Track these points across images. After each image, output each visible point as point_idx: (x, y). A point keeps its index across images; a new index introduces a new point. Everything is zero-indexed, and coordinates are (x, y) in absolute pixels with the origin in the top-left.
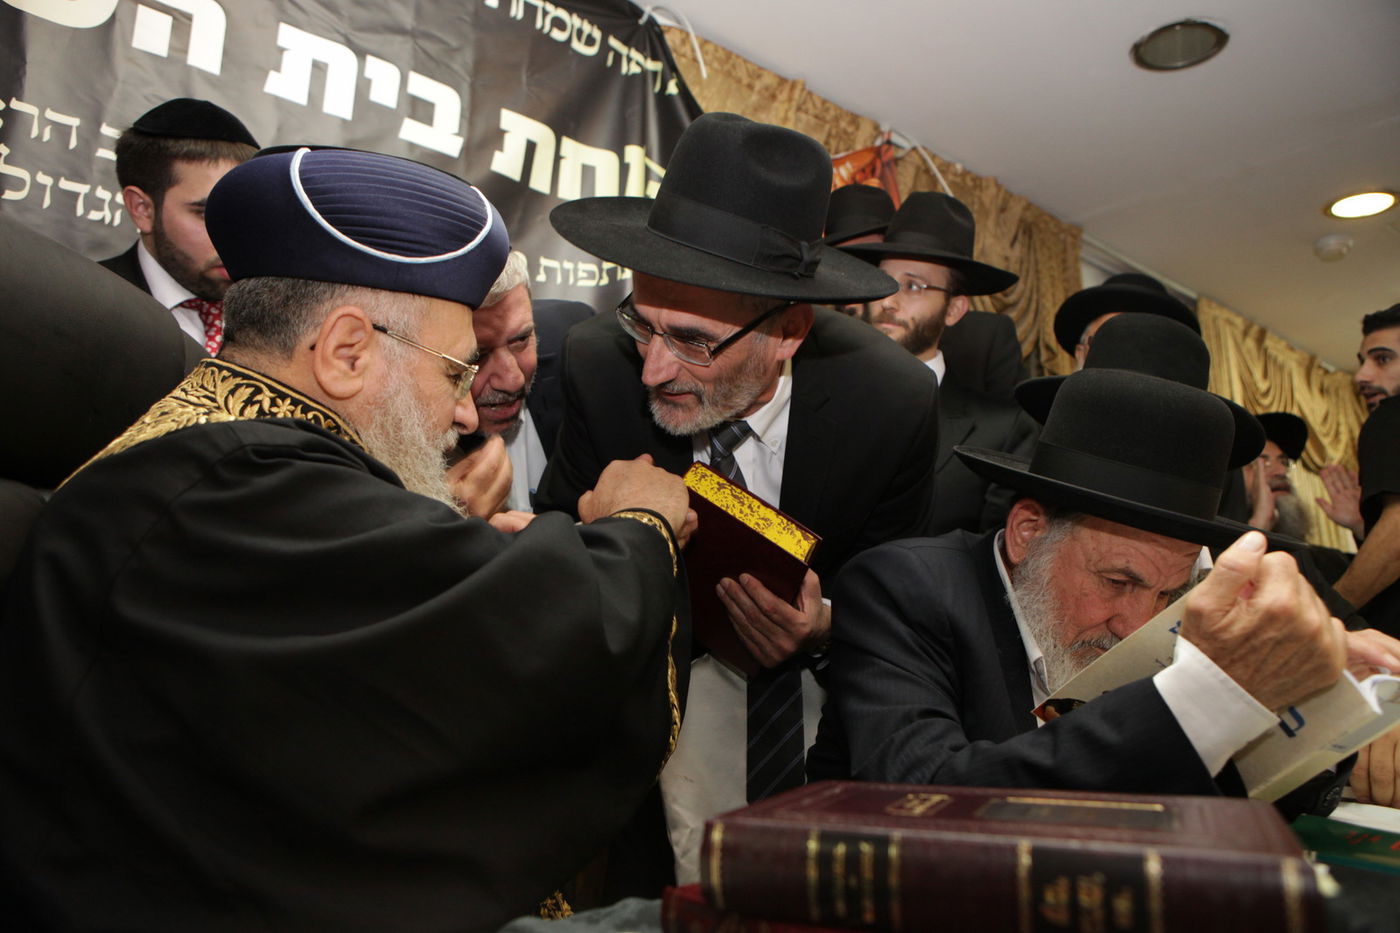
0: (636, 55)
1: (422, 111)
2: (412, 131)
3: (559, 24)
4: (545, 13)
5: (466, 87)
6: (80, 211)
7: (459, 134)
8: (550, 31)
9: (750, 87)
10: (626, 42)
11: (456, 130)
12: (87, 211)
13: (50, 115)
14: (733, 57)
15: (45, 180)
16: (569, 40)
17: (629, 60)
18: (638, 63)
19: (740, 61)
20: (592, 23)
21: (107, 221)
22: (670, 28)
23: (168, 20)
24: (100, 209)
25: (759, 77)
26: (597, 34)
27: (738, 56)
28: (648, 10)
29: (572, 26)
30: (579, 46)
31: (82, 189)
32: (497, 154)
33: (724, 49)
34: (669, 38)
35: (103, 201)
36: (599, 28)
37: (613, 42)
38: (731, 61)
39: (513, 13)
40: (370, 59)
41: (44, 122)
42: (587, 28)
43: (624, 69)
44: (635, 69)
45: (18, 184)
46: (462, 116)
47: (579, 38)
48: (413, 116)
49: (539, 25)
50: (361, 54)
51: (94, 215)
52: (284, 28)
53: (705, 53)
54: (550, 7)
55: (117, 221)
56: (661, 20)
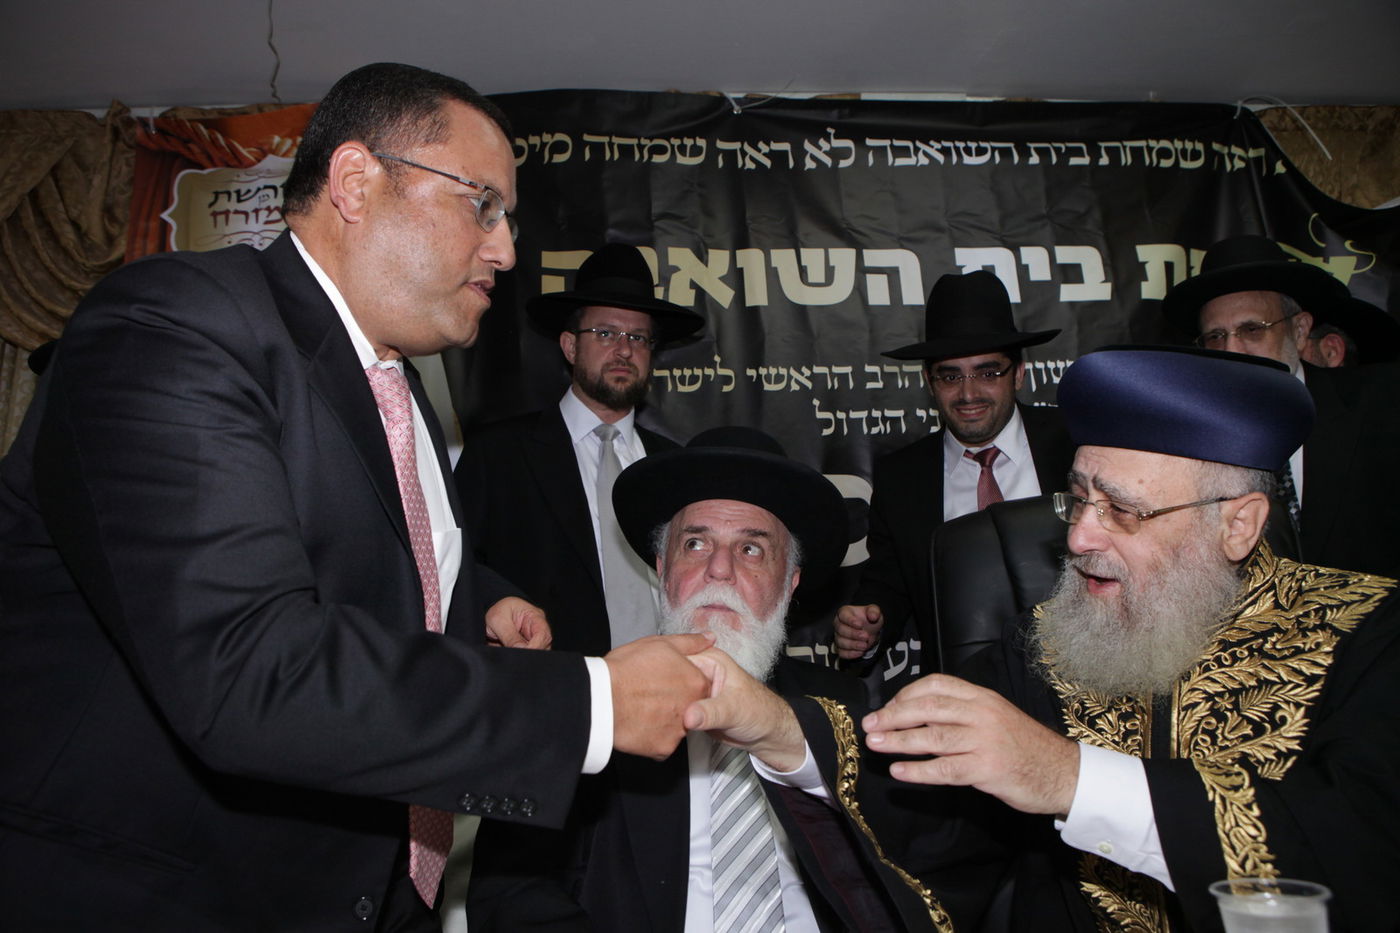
0: (1237, 151)
1: (1072, 273)
2: (1069, 293)
3: (1164, 153)
4: (1150, 150)
5: (1101, 241)
6: (865, 431)
7: (1105, 281)
8: (1159, 162)
9: (1363, 129)
10: (1226, 143)
11: (1103, 279)
12: (870, 430)
13: (836, 370)
14: (1337, 109)
15: (841, 415)
16: (1177, 162)
17: (1232, 157)
18: (1241, 158)
19: (1347, 109)
20: (1192, 140)
21: (883, 432)
22: (1266, 110)
23: (885, 277)
24: (877, 425)
25: (1371, 115)
26: (1200, 146)
27: (1342, 107)
28: (1239, 104)
29: (1176, 150)
30: (1185, 164)
31: (863, 414)
32: (1144, 285)
33: (1325, 106)
34: (1265, 123)
35: (877, 418)
36: (1199, 141)
37: (1216, 146)
38: (1336, 115)
39: (1123, 162)
40: (1024, 250)
41: (833, 375)
42: (1189, 146)
43: (1229, 167)
44: (1239, 164)
45: (827, 423)
46: (1105, 265)
47: (1185, 159)
48: (1067, 281)
49: (1147, 162)
50: (1015, 249)
51: (875, 430)
52: (958, 251)
53: (1307, 119)
54: (1153, 143)
55: (888, 430)
56: (1254, 108)
